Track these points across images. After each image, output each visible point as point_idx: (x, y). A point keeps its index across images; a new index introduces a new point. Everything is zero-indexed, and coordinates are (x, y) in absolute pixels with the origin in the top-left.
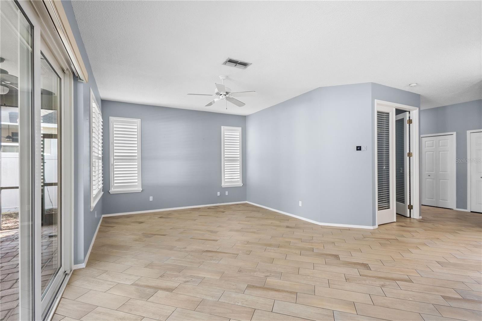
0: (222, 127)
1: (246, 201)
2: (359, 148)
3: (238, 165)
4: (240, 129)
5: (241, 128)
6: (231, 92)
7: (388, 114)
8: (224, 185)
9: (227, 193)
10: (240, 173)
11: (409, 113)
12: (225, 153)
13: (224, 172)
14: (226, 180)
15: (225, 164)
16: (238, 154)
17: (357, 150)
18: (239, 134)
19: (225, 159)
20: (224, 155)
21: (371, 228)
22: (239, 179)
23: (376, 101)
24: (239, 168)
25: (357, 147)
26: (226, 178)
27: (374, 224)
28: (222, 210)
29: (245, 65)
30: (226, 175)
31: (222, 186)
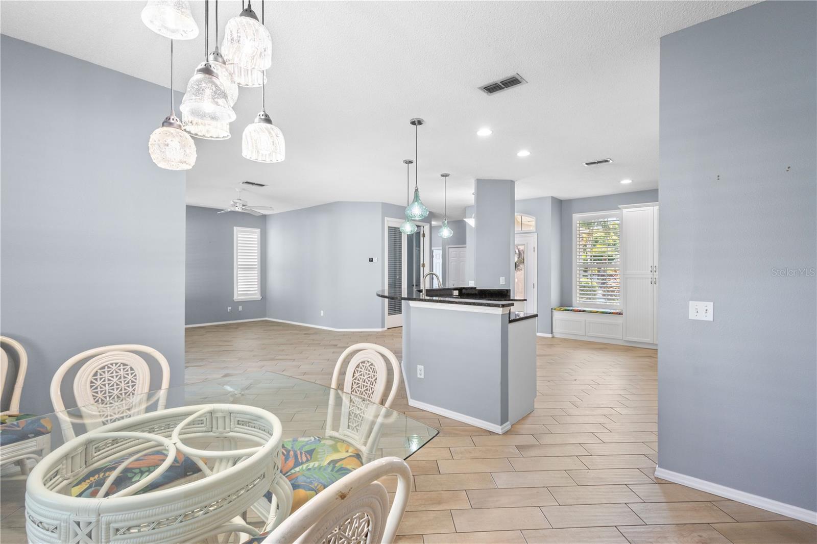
0: (235, 228)
1: (266, 317)
2: (371, 260)
3: (255, 275)
4: (258, 231)
5: (260, 229)
6: (248, 205)
8: (236, 297)
9: (240, 308)
10: (258, 284)
11: (423, 227)
12: (238, 260)
13: (237, 282)
14: (239, 293)
15: (238, 272)
16: (255, 261)
17: (370, 261)
18: (257, 237)
19: (239, 267)
20: (237, 262)
21: (380, 330)
22: (257, 292)
23: (386, 219)
24: (257, 278)
25: (370, 259)
26: (239, 289)
27: (383, 326)
28: (235, 326)
29: (262, 185)
30: (239, 287)
31: (234, 301)
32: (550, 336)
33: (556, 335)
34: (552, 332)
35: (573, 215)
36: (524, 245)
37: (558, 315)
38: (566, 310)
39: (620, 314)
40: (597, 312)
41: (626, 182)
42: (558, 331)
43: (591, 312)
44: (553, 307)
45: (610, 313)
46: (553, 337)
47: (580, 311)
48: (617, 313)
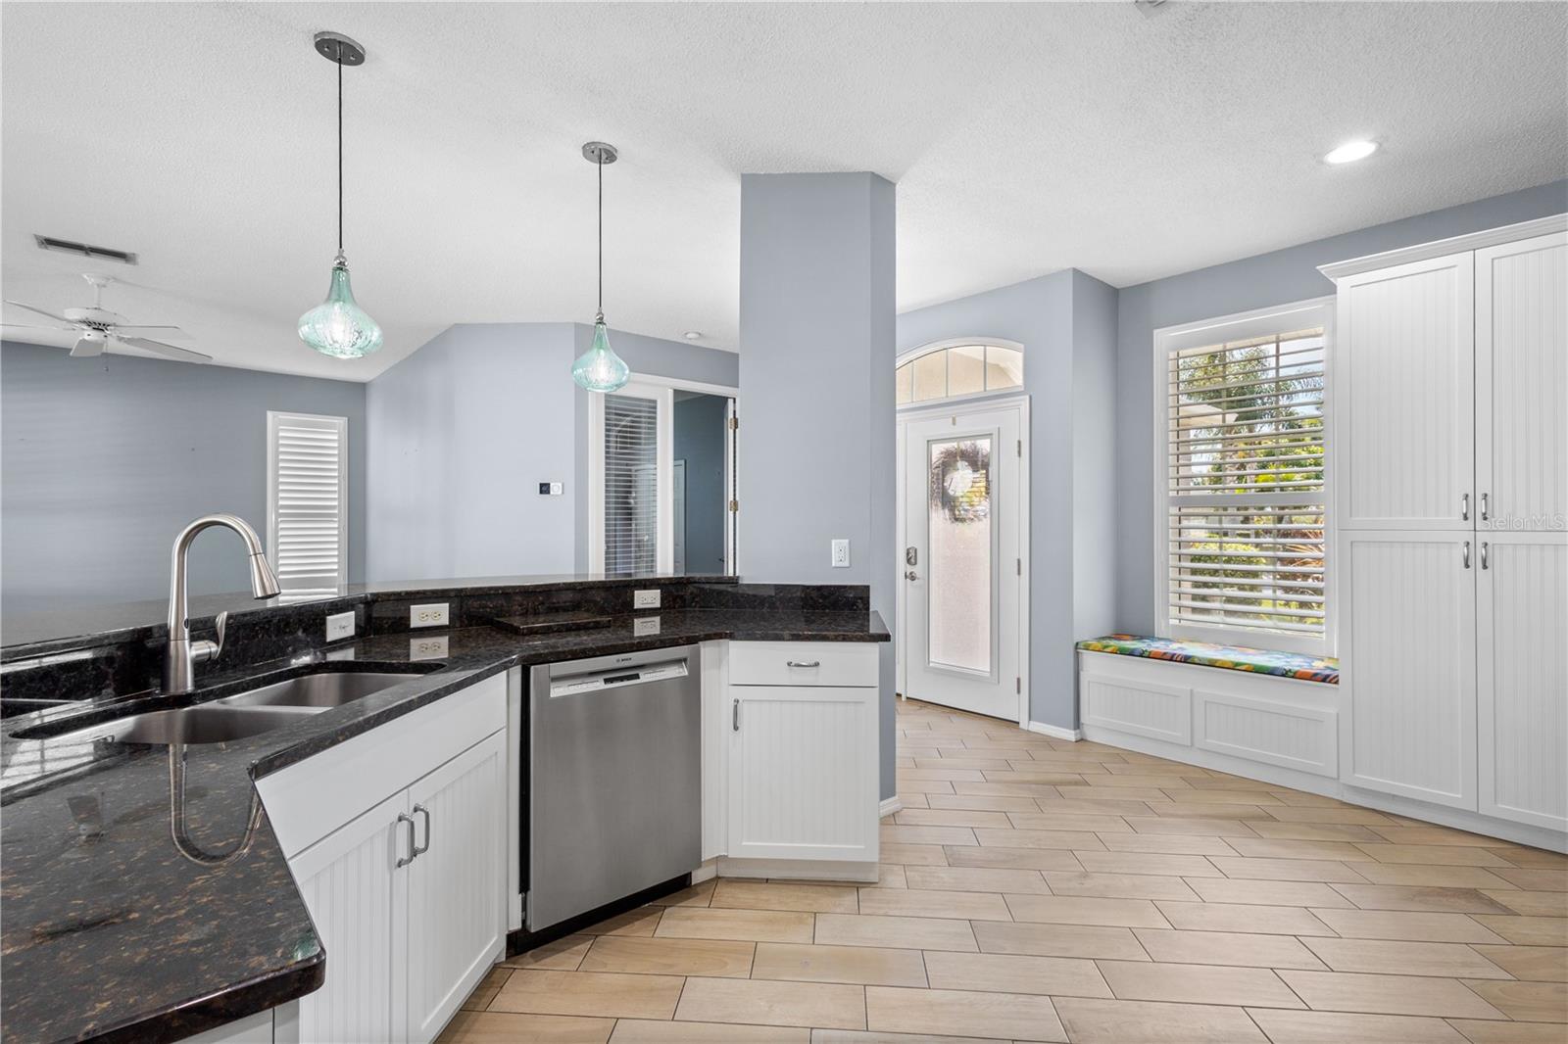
0: (270, 415)
2: (545, 489)
3: (331, 530)
4: (341, 422)
5: (346, 418)
7: (655, 402)
11: (735, 402)
12: (281, 495)
15: (281, 526)
18: (336, 437)
19: (281, 511)
20: (277, 499)
32: (1070, 735)
33: (1093, 735)
34: (1077, 724)
35: (1156, 332)
36: (991, 434)
37: (1095, 666)
38: (1123, 652)
39: (1325, 679)
40: (1235, 667)
41: (1353, 151)
42: (1099, 724)
43: (1212, 664)
44: (1082, 634)
45: (1285, 674)
46: (1081, 740)
47: (1172, 658)
48: (1314, 677)
